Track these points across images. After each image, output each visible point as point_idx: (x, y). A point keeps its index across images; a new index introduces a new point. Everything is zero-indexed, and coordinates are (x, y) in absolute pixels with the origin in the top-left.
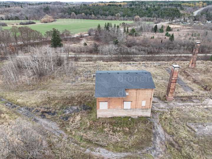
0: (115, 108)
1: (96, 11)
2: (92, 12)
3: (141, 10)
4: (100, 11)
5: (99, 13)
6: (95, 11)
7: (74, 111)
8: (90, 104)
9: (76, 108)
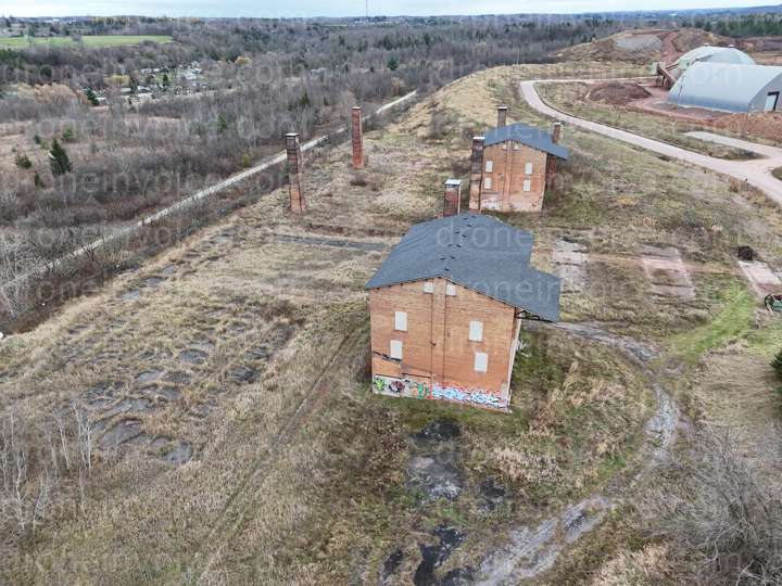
7: (448, 468)
8: (414, 417)
9: (430, 461)
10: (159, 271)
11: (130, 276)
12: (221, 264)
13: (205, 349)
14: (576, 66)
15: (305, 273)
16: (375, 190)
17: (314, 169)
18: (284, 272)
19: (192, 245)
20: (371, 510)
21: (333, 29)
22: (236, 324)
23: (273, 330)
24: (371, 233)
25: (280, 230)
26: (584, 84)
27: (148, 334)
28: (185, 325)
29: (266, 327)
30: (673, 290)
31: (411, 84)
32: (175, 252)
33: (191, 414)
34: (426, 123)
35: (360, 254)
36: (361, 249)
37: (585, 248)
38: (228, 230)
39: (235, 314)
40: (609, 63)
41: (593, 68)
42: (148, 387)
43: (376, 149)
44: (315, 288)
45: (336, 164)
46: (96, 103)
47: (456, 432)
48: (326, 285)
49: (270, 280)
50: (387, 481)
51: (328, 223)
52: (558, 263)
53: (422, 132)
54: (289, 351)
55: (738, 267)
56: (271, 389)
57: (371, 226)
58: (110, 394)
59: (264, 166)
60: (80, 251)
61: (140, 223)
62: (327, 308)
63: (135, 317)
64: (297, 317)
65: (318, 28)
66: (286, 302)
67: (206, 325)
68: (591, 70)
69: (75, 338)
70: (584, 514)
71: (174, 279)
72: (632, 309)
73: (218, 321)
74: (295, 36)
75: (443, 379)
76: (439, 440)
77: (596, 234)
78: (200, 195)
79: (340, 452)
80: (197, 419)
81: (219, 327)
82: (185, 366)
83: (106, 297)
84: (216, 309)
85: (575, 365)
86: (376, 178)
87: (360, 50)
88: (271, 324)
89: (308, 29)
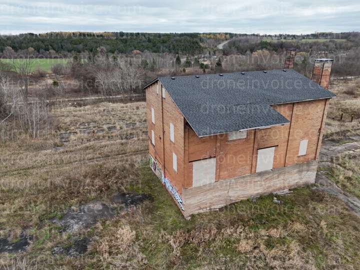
0: (234, 175)
1: (57, 44)
2: (50, 47)
3: (140, 43)
4: (65, 44)
5: (64, 47)
6: (55, 45)
7: (96, 217)
75: (165, 169)
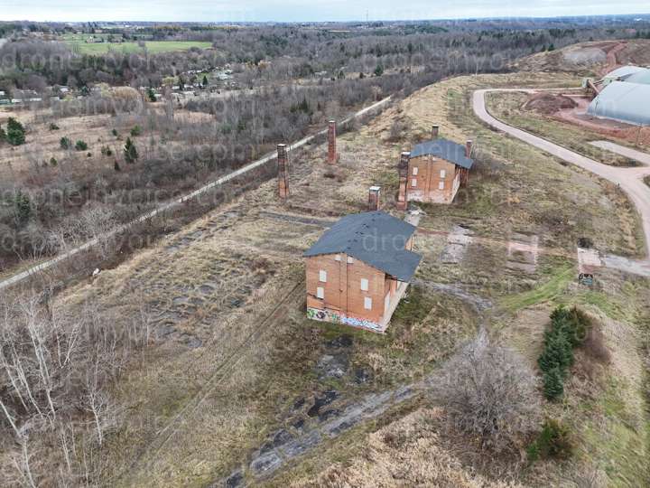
7: (341, 362)
8: (328, 333)
9: (332, 357)
10: (190, 234)
11: (173, 237)
12: (228, 232)
13: (214, 286)
14: (526, 76)
15: (280, 241)
16: (340, 181)
17: (300, 164)
18: (267, 239)
19: (212, 219)
20: (293, 379)
21: (338, 35)
22: (233, 271)
23: (255, 276)
24: (330, 214)
25: (270, 210)
26: (526, 94)
27: (182, 274)
28: (203, 270)
29: (251, 275)
30: (521, 266)
31: (388, 90)
32: (201, 222)
33: (202, 323)
34: (388, 128)
35: (319, 229)
36: (320, 225)
37: (473, 233)
38: (236, 208)
39: (233, 265)
40: (554, 74)
41: (540, 78)
42: (179, 306)
43: (347, 149)
44: (286, 251)
45: (317, 160)
46: (154, 100)
47: (350, 343)
48: (293, 250)
49: (258, 245)
50: (304, 365)
51: (303, 206)
52: (450, 243)
53: (384, 135)
54: (262, 291)
55: (575, 252)
56: (249, 311)
57: (330, 209)
58: (158, 308)
59: (265, 160)
60: (143, 218)
61: (180, 201)
62: (290, 265)
63: (174, 264)
64: (271, 270)
65: (326, 33)
66: (265, 259)
67: (215, 271)
68: (537, 80)
69: (140, 274)
70: (409, 390)
71: (199, 241)
72: (487, 277)
73: (223, 269)
74: (307, 41)
75: (347, 312)
76: (339, 347)
77: (484, 223)
78: (220, 181)
79: (281, 348)
80: (205, 326)
81: (223, 273)
82: (201, 295)
83: (159, 250)
84: (223, 261)
85: (434, 310)
86: (342, 172)
87: (355, 57)
88: (255, 273)
89: (318, 35)
